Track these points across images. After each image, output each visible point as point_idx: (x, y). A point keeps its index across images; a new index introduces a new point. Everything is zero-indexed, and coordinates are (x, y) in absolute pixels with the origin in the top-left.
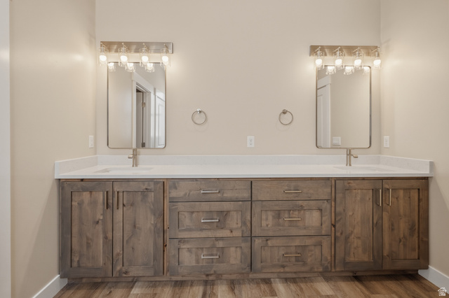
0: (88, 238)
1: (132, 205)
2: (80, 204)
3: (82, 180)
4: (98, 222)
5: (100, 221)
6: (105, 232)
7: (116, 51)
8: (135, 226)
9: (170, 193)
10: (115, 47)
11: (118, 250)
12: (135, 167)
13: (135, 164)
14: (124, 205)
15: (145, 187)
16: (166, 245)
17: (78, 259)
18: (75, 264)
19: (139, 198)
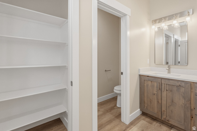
0: (150, 99)
1: (171, 91)
2: (147, 85)
3: (148, 76)
4: (154, 94)
5: (155, 94)
6: (157, 99)
7: (159, 23)
8: (173, 101)
9: (195, 90)
10: (158, 21)
11: (164, 109)
12: (169, 74)
13: (169, 72)
14: (167, 90)
15: (178, 84)
16: (192, 117)
17: (146, 106)
18: (146, 108)
19: (175, 89)
